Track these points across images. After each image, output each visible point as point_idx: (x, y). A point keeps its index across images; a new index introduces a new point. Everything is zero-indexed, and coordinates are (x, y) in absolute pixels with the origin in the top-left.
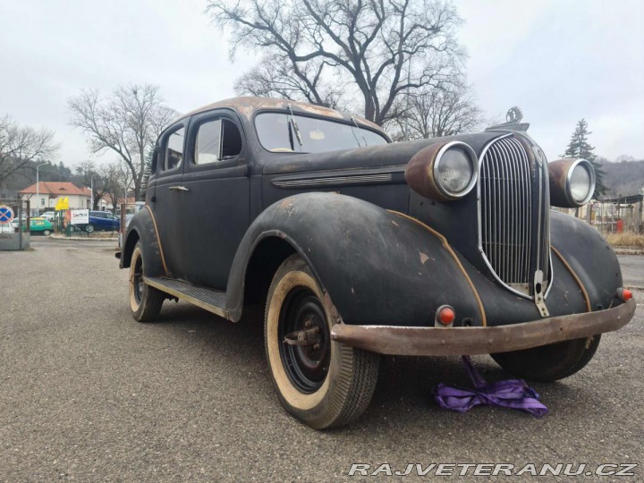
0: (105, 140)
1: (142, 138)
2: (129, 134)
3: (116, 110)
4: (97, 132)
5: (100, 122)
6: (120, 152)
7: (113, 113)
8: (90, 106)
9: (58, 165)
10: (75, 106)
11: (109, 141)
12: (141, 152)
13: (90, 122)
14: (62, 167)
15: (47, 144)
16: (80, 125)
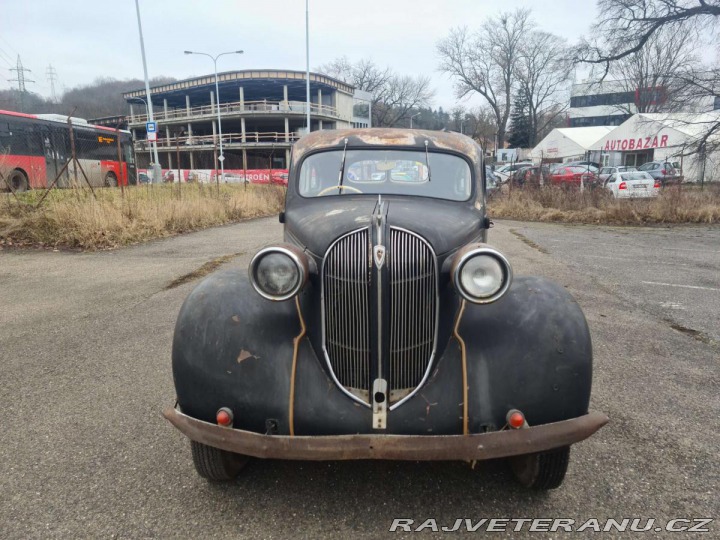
0: (470, 83)
1: (509, 75)
2: (496, 73)
3: (482, 47)
4: (463, 75)
5: (466, 64)
6: (485, 94)
7: (478, 51)
8: (458, 47)
9: (438, 111)
10: (444, 51)
11: (475, 83)
12: (508, 92)
13: (457, 65)
14: (441, 113)
15: (423, 92)
16: (448, 69)
